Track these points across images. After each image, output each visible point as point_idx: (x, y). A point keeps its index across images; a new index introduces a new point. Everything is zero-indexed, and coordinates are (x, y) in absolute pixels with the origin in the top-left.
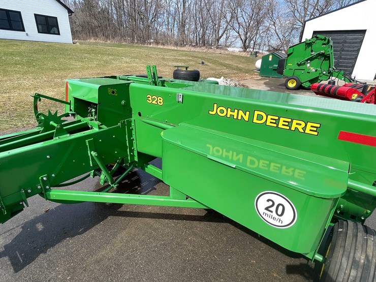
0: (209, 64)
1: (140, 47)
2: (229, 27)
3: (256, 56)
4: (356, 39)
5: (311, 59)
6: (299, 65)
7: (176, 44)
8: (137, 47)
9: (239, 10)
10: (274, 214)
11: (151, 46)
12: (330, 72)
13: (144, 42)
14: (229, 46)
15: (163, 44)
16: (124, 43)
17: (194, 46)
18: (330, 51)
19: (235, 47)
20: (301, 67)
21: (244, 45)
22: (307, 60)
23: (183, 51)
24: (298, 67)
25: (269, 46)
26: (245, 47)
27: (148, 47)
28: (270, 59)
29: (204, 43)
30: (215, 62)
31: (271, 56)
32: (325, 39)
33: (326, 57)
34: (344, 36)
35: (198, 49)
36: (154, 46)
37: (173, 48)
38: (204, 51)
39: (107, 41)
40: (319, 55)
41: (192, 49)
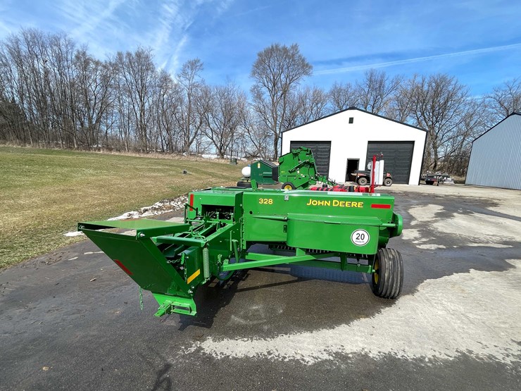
0: (191, 173)
1: (85, 155)
2: (199, 132)
3: (237, 163)
4: (325, 148)
5: (300, 167)
6: (290, 172)
7: (136, 150)
8: (79, 154)
9: (210, 116)
10: (360, 240)
11: (101, 152)
12: (316, 178)
13: (89, 148)
14: (202, 153)
15: (118, 150)
16: (56, 149)
17: (160, 153)
18: (313, 161)
19: (209, 153)
20: (292, 174)
21: (220, 152)
22: (297, 168)
23: (149, 159)
24: (290, 174)
25: (245, 152)
26: (221, 154)
27: (97, 154)
28: (259, 167)
29: (171, 148)
30: (196, 171)
31: (259, 164)
32: (307, 150)
33: (312, 165)
34: (315, 146)
35: (167, 157)
36: (105, 153)
37: (134, 155)
38: (177, 158)
39: (25, 146)
40: (305, 163)
41: (160, 156)
